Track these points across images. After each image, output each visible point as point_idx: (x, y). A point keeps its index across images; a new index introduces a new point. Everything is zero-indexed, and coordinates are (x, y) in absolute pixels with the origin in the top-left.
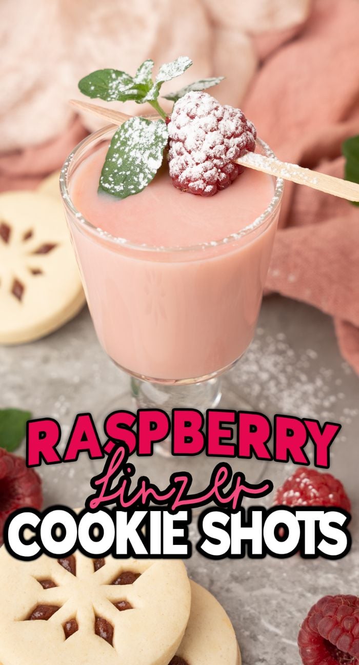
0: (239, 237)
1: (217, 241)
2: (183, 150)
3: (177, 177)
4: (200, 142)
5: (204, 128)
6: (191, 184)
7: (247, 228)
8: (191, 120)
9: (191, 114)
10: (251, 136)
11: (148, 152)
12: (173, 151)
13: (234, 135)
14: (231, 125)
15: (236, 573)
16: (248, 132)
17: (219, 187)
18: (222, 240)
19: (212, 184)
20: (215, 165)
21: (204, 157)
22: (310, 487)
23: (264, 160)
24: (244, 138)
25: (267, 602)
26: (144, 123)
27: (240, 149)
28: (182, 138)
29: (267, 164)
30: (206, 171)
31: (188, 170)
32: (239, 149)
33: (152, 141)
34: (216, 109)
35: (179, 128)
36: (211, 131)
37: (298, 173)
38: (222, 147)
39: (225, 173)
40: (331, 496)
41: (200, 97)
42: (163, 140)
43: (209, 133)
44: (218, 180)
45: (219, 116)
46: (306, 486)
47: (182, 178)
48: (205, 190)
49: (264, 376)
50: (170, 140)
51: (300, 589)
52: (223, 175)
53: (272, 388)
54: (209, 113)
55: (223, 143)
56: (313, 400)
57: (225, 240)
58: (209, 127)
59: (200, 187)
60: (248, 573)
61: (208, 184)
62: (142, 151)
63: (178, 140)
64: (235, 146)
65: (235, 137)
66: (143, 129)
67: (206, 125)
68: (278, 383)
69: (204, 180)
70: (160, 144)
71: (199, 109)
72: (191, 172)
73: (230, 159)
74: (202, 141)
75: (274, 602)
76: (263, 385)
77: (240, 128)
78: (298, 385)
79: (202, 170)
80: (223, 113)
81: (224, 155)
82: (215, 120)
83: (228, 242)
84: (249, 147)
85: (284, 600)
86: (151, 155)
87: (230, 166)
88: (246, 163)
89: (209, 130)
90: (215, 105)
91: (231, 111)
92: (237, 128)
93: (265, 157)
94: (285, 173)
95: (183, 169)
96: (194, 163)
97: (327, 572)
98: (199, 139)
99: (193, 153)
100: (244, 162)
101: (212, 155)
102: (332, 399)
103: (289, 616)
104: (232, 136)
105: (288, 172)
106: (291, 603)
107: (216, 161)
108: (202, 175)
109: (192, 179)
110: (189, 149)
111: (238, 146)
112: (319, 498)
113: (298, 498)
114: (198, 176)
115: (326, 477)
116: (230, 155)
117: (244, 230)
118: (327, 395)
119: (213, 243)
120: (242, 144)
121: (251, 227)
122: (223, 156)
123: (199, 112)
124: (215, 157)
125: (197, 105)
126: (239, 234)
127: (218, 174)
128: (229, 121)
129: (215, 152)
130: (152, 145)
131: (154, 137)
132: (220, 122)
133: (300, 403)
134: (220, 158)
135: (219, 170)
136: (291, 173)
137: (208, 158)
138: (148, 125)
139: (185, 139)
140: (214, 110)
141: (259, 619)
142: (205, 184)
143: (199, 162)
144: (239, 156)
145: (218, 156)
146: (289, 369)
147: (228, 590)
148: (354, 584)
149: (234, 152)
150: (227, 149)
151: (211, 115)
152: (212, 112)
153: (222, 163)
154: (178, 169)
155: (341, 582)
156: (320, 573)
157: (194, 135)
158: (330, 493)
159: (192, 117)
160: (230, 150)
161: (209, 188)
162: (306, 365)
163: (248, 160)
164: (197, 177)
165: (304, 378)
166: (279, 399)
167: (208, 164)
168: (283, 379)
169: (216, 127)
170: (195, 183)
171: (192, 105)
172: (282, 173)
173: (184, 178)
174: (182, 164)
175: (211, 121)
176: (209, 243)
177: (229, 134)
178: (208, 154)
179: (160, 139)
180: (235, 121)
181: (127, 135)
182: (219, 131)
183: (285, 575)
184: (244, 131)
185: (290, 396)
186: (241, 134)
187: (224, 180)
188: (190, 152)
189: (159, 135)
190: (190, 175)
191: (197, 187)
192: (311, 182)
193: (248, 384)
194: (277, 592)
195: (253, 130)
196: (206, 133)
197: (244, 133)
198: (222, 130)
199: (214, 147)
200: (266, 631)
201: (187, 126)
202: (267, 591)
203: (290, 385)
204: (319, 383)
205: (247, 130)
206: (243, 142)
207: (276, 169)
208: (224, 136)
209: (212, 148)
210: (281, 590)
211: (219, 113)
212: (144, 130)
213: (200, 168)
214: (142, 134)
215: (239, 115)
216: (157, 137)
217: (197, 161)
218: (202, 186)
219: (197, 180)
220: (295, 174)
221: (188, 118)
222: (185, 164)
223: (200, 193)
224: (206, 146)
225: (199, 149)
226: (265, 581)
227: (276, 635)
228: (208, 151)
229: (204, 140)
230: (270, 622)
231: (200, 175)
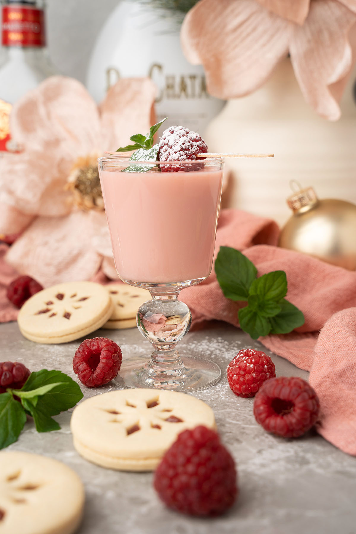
2: (167, 148)
9: (171, 131)
11: (148, 157)
12: (162, 152)
13: (196, 140)
14: (193, 136)
20: (186, 154)
21: (179, 149)
24: (201, 143)
27: (199, 149)
28: (167, 143)
30: (180, 156)
35: (165, 139)
36: (183, 137)
38: (189, 144)
39: (191, 159)
47: (167, 165)
53: (218, 352)
54: (181, 129)
55: (189, 142)
58: (182, 134)
59: (177, 166)
60: (215, 405)
62: (145, 158)
63: (165, 145)
64: (196, 146)
65: (196, 142)
71: (175, 128)
72: (172, 157)
73: (194, 151)
78: (233, 351)
79: (179, 155)
80: (189, 130)
82: (185, 132)
84: (204, 150)
86: (150, 157)
87: (194, 156)
92: (197, 137)
95: (167, 158)
96: (174, 152)
98: (177, 140)
99: (173, 147)
101: (184, 148)
103: (244, 417)
104: (194, 141)
106: (244, 413)
107: (186, 152)
108: (178, 158)
110: (171, 146)
111: (198, 146)
116: (194, 149)
122: (190, 148)
124: (186, 150)
127: (187, 159)
129: (186, 146)
130: (150, 153)
132: (188, 134)
134: (188, 150)
135: (188, 157)
137: (182, 149)
139: (169, 143)
140: (184, 129)
143: (176, 151)
144: (199, 152)
145: (187, 148)
146: (227, 347)
149: (196, 149)
150: (192, 146)
153: (190, 153)
154: (165, 159)
157: (174, 138)
159: (172, 133)
160: (194, 147)
163: (203, 155)
167: (181, 152)
169: (185, 135)
171: (172, 128)
174: (167, 155)
177: (193, 139)
178: (181, 147)
181: (136, 156)
182: (187, 137)
183: (238, 405)
188: (171, 148)
190: (172, 158)
196: (180, 137)
198: (189, 137)
199: (185, 144)
200: (230, 423)
201: (170, 136)
206: (200, 145)
208: (190, 139)
209: (183, 144)
213: (177, 154)
217: (175, 151)
219: (176, 160)
221: (170, 133)
222: (169, 155)
223: (177, 170)
224: (180, 143)
225: (176, 145)
226: (226, 407)
227: (237, 424)
228: (181, 145)
229: (179, 140)
230: (232, 420)
231: (177, 158)
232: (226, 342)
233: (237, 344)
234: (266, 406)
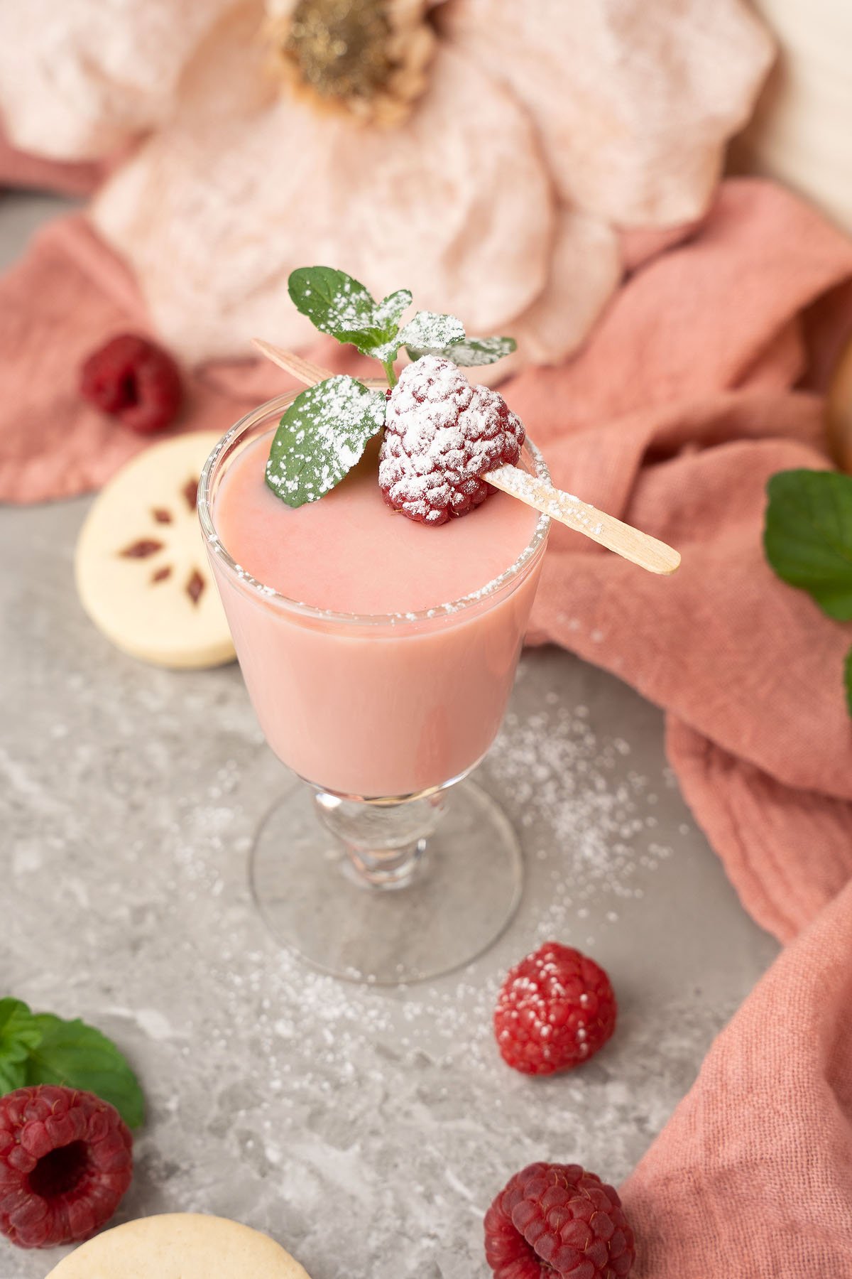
0: (455, 609)
1: (416, 614)
2: (400, 449)
3: (388, 489)
4: (426, 441)
5: (436, 420)
6: (406, 505)
7: (471, 596)
8: (418, 404)
9: (419, 394)
10: (511, 439)
11: (342, 438)
12: (387, 447)
13: (482, 437)
14: (478, 420)
15: (426, 1089)
16: (508, 433)
17: (450, 514)
18: (425, 612)
19: (438, 509)
20: (447, 480)
21: (430, 466)
22: (553, 980)
23: (527, 480)
24: (499, 443)
25: (462, 1142)
26: (356, 389)
27: (492, 459)
28: (401, 430)
29: (530, 489)
30: (431, 487)
31: (404, 481)
32: (488, 459)
33: (357, 421)
34: (459, 392)
35: (398, 413)
36: (446, 426)
37: (575, 511)
38: (461, 454)
39: (463, 493)
40: (584, 998)
41: (439, 368)
42: (373, 426)
43: (442, 429)
44: (450, 503)
45: (462, 404)
46: (549, 975)
47: (394, 493)
48: (427, 517)
49: (542, 773)
50: (384, 428)
51: (516, 1130)
52: (459, 497)
53: (549, 794)
54: (446, 397)
55: (462, 447)
56: (607, 824)
57: (430, 613)
58: (443, 420)
59: (419, 511)
61: (432, 507)
62: (337, 432)
63: (395, 432)
64: (483, 454)
65: (484, 439)
66: (351, 397)
67: (438, 416)
68: (560, 787)
69: (427, 502)
70: (367, 430)
71: (431, 387)
72: (407, 487)
73: (472, 473)
74: (430, 440)
75: (472, 1145)
76: (537, 787)
77: (493, 426)
78: (589, 794)
79: (425, 485)
80: (470, 399)
81: (462, 467)
82: (454, 409)
83: (435, 616)
84: (508, 457)
85: (488, 1143)
86: (348, 442)
87: (472, 483)
88: (498, 482)
89: (443, 425)
90: (459, 385)
91: (484, 396)
92: (488, 427)
93: (529, 476)
94: (555, 509)
95: (396, 479)
96: (414, 472)
97: (563, 1109)
98: (426, 436)
99: (413, 456)
100: (495, 480)
101: (444, 464)
102: (637, 825)
104: (479, 438)
105: (560, 507)
107: (448, 474)
108: (425, 493)
109: (408, 498)
110: (408, 449)
111: (488, 453)
112: (564, 998)
113: (533, 994)
114: (418, 494)
115: (584, 964)
116: (473, 467)
117: (465, 598)
118: (630, 817)
119: (410, 616)
120: (495, 451)
121: (477, 595)
122: (460, 469)
123: (432, 392)
124: (448, 467)
125: (430, 381)
126: (454, 604)
127: (450, 494)
128: (477, 413)
129: (448, 460)
130: (355, 427)
131: (362, 416)
132: (462, 413)
133: (585, 824)
134: (455, 470)
135: (453, 489)
136: (564, 510)
137: (437, 468)
138: (361, 394)
139: (405, 433)
140: (455, 394)
141: (443, 1168)
142: (428, 507)
143: (421, 472)
144: (489, 470)
145: (452, 466)
146: (582, 766)
147: (408, 1114)
148: (600, 1135)
149: (479, 464)
150: (469, 457)
151: (450, 401)
152: (452, 396)
153: (458, 479)
154: (389, 478)
155: (582, 1128)
156: (553, 1108)
157: (418, 428)
158: (584, 992)
159: (420, 400)
160: (474, 459)
161: (434, 514)
162: (609, 763)
163: (503, 478)
164: (416, 496)
165: (601, 784)
166: (555, 813)
167: (436, 477)
168: (569, 781)
169: (454, 421)
170: (412, 504)
171: (422, 381)
172: (550, 508)
173: (397, 493)
174: (397, 472)
175: (447, 410)
176: (404, 615)
177: (474, 433)
178: (437, 462)
179: (370, 423)
180: (486, 414)
182: (459, 428)
184: (500, 432)
185: (573, 811)
186: (494, 435)
187: (461, 503)
188: (409, 455)
189: (370, 415)
190: (406, 490)
191: (414, 511)
192: (592, 529)
193: (514, 782)
194: (480, 1129)
195: (518, 429)
196: (438, 428)
197: (500, 435)
198: (464, 426)
199: (447, 452)
201: (411, 412)
202: (467, 1124)
203: (577, 793)
204: (622, 795)
205: (508, 430)
206: (496, 448)
207: (541, 500)
208: (465, 438)
209: (444, 453)
210: (487, 1126)
211: (462, 399)
212: (352, 400)
213: (421, 483)
214: (346, 405)
215: (496, 404)
216: (366, 418)
217: (417, 470)
218: (422, 510)
219: (415, 500)
220: (569, 511)
221: (414, 399)
222: (400, 472)
223: (419, 519)
224: (435, 449)
225: (423, 451)
226: (466, 1107)
227: (464, 1199)
228: (437, 457)
229: (434, 438)
230: (459, 1177)
231: (421, 493)
232: (590, 740)
233: (617, 754)
234: (505, 1240)
